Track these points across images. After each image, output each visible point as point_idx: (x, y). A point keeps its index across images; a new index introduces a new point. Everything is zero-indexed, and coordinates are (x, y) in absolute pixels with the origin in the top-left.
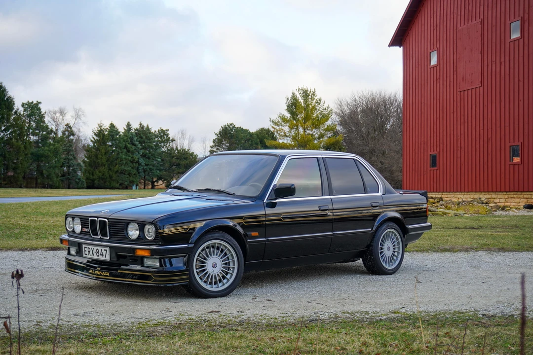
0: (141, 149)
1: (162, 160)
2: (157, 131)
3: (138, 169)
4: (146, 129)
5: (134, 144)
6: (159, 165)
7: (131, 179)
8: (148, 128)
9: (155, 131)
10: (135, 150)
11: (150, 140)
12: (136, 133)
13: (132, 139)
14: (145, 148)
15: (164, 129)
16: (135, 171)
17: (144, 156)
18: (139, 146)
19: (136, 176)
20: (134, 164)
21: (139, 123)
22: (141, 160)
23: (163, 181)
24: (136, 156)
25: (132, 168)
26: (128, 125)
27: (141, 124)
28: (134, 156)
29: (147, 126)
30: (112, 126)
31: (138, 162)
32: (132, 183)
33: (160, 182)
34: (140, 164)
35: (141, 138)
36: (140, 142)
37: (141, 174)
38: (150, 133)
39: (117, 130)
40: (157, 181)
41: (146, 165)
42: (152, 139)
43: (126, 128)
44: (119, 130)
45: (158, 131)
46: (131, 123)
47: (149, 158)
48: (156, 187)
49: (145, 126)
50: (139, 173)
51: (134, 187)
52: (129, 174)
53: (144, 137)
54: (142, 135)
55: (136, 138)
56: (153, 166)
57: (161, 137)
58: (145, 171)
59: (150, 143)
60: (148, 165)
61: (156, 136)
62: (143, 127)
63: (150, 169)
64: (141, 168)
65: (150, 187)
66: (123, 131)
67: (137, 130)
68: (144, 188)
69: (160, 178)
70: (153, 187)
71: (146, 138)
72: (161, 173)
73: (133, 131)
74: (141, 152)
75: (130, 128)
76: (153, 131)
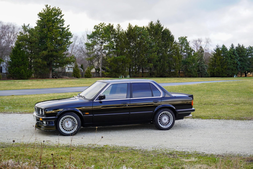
0: (239, 57)
1: (250, 62)
2: (248, 47)
3: (237, 67)
4: (242, 47)
5: (235, 55)
6: (248, 65)
7: (233, 72)
8: (243, 47)
9: (247, 48)
10: (235, 57)
11: (243, 52)
13: (234, 52)
14: (240, 56)
15: (252, 47)
16: (235, 68)
17: (240, 60)
18: (238, 56)
19: (236, 71)
20: (235, 65)
21: (238, 44)
22: (239, 63)
23: (250, 73)
24: (236, 61)
25: (234, 67)
26: (232, 45)
27: (239, 45)
28: (235, 61)
29: (243, 45)
30: (224, 46)
31: (237, 64)
32: (234, 74)
33: (249, 73)
34: (238, 65)
35: (239, 51)
36: (238, 54)
37: (238, 69)
38: (244, 49)
39: (226, 48)
40: (247, 73)
41: (241, 65)
42: (245, 52)
43: (231, 47)
44: (227, 48)
45: (249, 47)
46: (233, 44)
47: (243, 61)
48: (247, 76)
49: (241, 45)
50: (237, 69)
51: (235, 76)
52: (232, 70)
53: (240, 51)
54: (239, 50)
55: (236, 51)
56: (245, 65)
57: (250, 50)
58: (240, 68)
59: (243, 54)
60: (242, 65)
61: (247, 50)
63: (243, 67)
64: (238, 66)
65: (244, 76)
66: (230, 48)
67: (236, 47)
68: (241, 77)
69: (249, 72)
70: (246, 76)
71: (241, 51)
72: (249, 69)
73: (235, 48)
74: (239, 58)
75: (233, 47)
76: (245, 47)
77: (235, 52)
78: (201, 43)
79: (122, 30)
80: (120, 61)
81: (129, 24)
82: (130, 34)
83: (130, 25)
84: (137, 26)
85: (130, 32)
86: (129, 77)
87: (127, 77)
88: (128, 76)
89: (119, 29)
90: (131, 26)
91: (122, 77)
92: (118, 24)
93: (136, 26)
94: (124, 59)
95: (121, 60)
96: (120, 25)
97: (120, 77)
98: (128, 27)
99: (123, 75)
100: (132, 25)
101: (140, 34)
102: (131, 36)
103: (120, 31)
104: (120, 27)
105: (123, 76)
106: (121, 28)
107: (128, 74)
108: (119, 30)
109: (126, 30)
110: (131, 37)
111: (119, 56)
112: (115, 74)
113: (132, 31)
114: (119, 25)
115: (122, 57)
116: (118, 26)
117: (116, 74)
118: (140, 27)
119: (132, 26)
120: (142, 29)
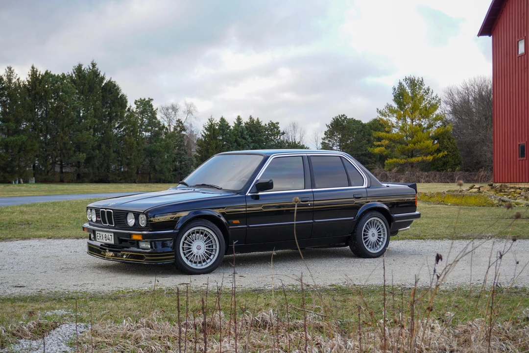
0: (252, 143)
2: (267, 124)
4: (256, 122)
5: (244, 138)
8: (258, 122)
9: (266, 125)
10: (245, 143)
11: (260, 133)
12: (246, 127)
13: (242, 133)
14: (255, 141)
15: (274, 122)
18: (250, 140)
21: (249, 117)
26: (239, 119)
27: (251, 118)
29: (258, 119)
30: (223, 120)
35: (252, 131)
36: (250, 136)
38: (260, 126)
39: (227, 125)
42: (262, 132)
43: (236, 123)
44: (230, 125)
45: (269, 124)
46: (241, 117)
49: (256, 119)
53: (254, 131)
54: (252, 129)
55: (247, 132)
57: (271, 130)
59: (260, 136)
61: (266, 129)
62: (253, 122)
66: (234, 125)
67: (247, 123)
71: (256, 131)
73: (243, 125)
74: (251, 145)
75: (241, 122)
76: (263, 124)
78: (176, 113)
79: (18, 79)
80: (15, 146)
81: (31, 69)
82: (35, 89)
83: (33, 71)
84: (49, 72)
85: (36, 86)
86: (34, 181)
87: (30, 182)
88: (31, 179)
89: (11, 77)
90: (37, 71)
91: (19, 182)
92: (8, 68)
93: (47, 73)
94: (23, 143)
95: (16, 144)
96: (12, 69)
97: (13, 182)
98: (30, 74)
99: (21, 176)
100: (39, 71)
101: (57, 89)
102: (37, 93)
103: (13, 81)
104: (12, 72)
105: (21, 180)
106: (15, 75)
107: (33, 175)
108: (10, 80)
109: (26, 81)
110: (38, 97)
111: (12, 136)
112: (3, 176)
113: (40, 82)
114: (10, 69)
115: (19, 138)
116: (8, 70)
117: (7, 175)
118: (56, 75)
119: (38, 73)
120: (61, 79)
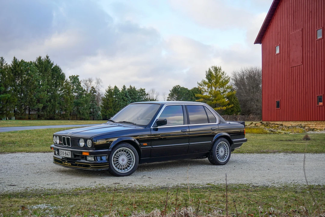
0: (131, 99)
2: (139, 90)
5: (127, 97)
8: (134, 89)
9: (138, 90)
10: (127, 99)
12: (128, 91)
13: (126, 94)
14: (133, 99)
18: (130, 98)
21: (129, 86)
26: (124, 87)
27: (130, 86)
28: (127, 103)
30: (116, 87)
35: (131, 93)
36: (130, 96)
38: (135, 91)
39: (118, 90)
42: (136, 94)
43: (123, 89)
44: (119, 90)
45: (140, 90)
46: (125, 86)
49: (133, 87)
53: (132, 93)
54: (131, 92)
57: (141, 93)
59: (135, 96)
61: (139, 92)
62: (132, 88)
66: (121, 90)
67: (129, 89)
71: (133, 93)
73: (127, 90)
74: (131, 101)
76: (137, 90)
77: (128, 94)
78: (91, 83)
